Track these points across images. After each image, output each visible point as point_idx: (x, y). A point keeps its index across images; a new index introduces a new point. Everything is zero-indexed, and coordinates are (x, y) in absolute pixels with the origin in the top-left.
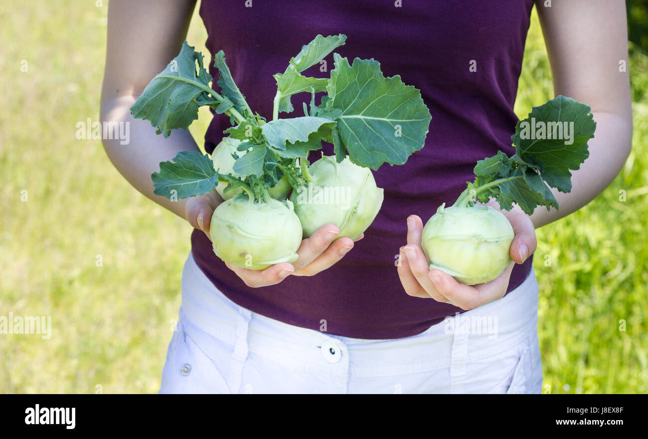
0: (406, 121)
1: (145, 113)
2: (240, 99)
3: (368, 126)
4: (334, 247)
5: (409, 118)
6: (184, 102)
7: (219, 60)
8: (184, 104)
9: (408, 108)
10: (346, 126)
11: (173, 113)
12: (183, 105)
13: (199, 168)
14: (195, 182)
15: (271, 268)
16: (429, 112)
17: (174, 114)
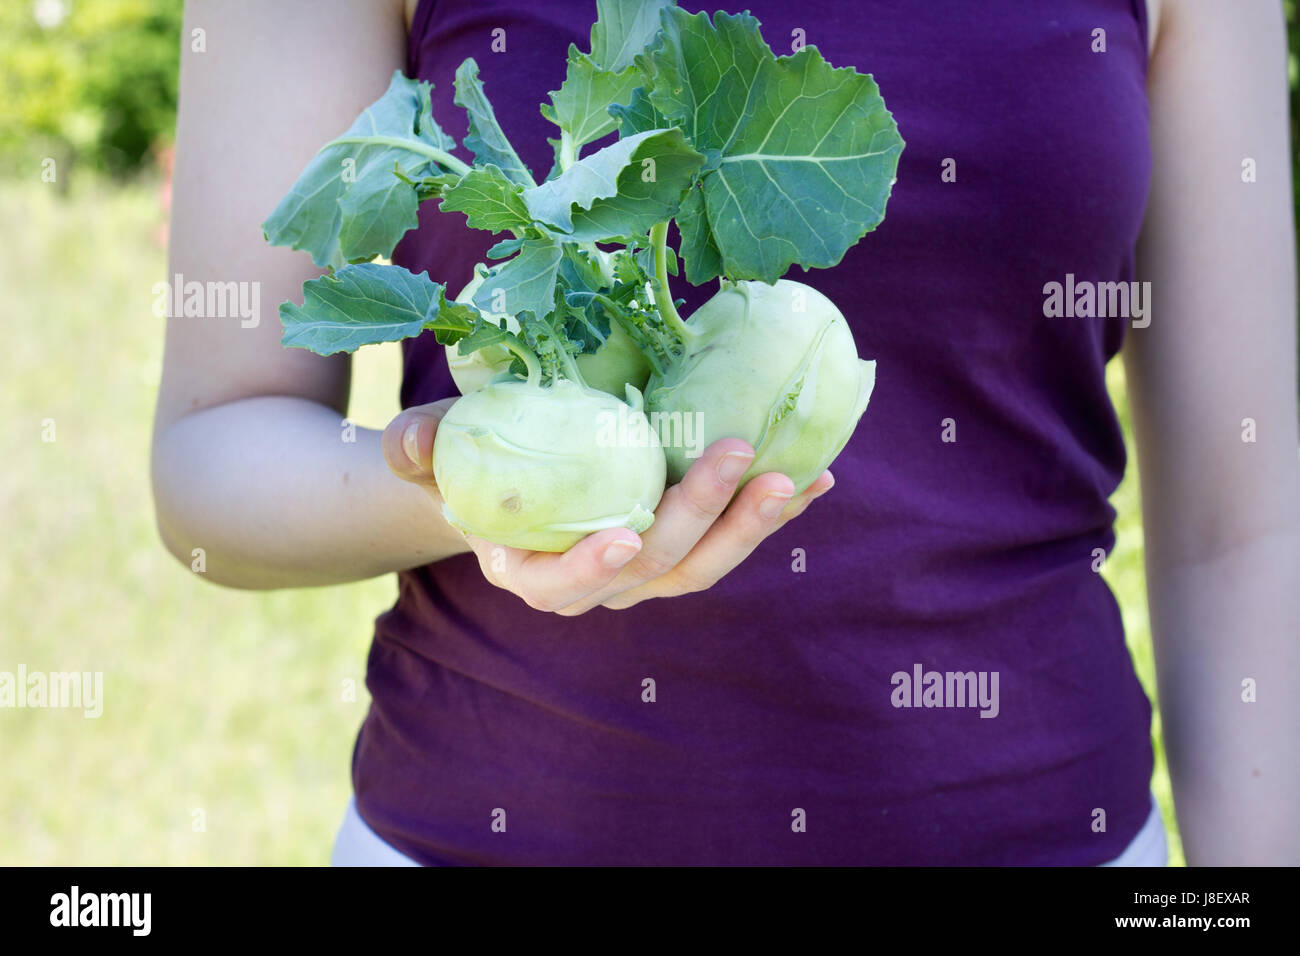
0: (855, 157)
1: (299, 233)
2: (515, 170)
3: (771, 179)
4: (747, 501)
5: (860, 151)
6: (382, 187)
7: (465, 83)
8: (383, 191)
9: (853, 123)
10: (721, 182)
11: (355, 214)
12: (379, 195)
13: (400, 297)
14: (391, 326)
15: (583, 543)
16: (896, 130)
17: (357, 217)
